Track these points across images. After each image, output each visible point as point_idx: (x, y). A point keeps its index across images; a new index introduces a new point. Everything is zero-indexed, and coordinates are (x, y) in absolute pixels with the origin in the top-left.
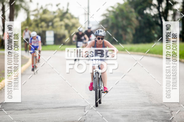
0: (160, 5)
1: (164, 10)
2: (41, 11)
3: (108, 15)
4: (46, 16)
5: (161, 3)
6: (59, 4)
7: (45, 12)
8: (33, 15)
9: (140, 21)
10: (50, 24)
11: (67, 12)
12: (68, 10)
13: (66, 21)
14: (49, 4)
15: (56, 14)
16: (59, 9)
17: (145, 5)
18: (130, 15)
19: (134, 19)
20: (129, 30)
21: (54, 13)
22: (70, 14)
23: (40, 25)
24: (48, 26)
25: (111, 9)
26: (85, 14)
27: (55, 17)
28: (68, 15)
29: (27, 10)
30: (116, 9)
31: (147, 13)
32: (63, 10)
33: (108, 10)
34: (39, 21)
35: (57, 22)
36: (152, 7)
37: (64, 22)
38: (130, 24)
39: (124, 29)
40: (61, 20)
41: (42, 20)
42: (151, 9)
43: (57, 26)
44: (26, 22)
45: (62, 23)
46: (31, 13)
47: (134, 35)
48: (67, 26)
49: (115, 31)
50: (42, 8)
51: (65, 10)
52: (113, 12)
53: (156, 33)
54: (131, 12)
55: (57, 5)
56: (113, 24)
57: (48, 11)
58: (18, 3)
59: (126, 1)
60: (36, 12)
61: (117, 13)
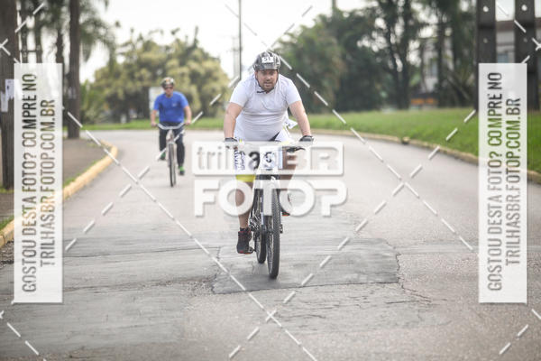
0: (391, 29)
1: (399, 41)
2: (139, 46)
4: (151, 56)
5: (394, 26)
6: (178, 29)
7: (148, 46)
8: (123, 54)
9: (349, 65)
10: (159, 72)
11: (194, 46)
12: (196, 41)
13: (194, 65)
14: (156, 31)
15: (172, 51)
16: (178, 41)
17: (359, 28)
18: (328, 50)
19: (337, 60)
20: (326, 83)
21: (167, 48)
22: (202, 51)
23: (137, 75)
24: (154, 77)
25: (287, 39)
26: (234, 50)
27: (170, 57)
28: (196, 53)
29: (110, 45)
30: (297, 39)
31: (364, 47)
32: (186, 43)
33: (281, 42)
34: (135, 67)
35: (173, 67)
36: (374, 34)
37: (189, 67)
38: (328, 71)
39: (316, 80)
40: (182, 64)
41: (143, 64)
42: (372, 39)
44: (107, 70)
45: (185, 70)
46: (119, 50)
47: (337, 94)
48: (194, 77)
50: (141, 38)
51: (190, 42)
52: (292, 44)
53: (384, 89)
54: (330, 44)
55: (173, 33)
57: (154, 44)
58: (90, 29)
59: (319, 21)
60: (129, 48)
61: (301, 46)
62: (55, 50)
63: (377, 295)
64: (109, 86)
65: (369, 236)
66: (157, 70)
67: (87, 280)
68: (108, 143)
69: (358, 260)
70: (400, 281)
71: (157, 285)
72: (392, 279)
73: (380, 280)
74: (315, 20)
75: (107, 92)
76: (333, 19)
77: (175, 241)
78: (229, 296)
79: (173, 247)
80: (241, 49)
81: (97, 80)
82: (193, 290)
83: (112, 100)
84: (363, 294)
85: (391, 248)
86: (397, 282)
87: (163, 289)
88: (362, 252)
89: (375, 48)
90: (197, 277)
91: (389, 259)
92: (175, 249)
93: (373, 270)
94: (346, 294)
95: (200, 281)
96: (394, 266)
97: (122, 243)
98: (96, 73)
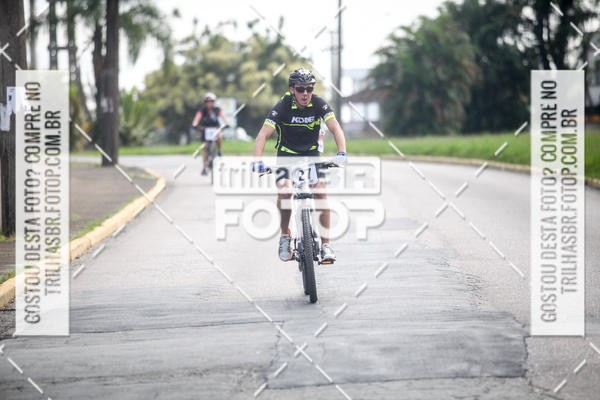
0: (544, 22)
1: (552, 36)
2: (205, 42)
3: (393, 52)
4: (221, 55)
5: (547, 19)
6: (257, 21)
7: (216, 42)
8: (181, 53)
9: (485, 69)
10: (231, 78)
11: (278, 44)
12: (280, 38)
13: (277, 69)
14: (228, 23)
15: (248, 50)
16: (256, 35)
17: (499, 21)
18: (457, 51)
19: (468, 63)
20: (452, 94)
21: (242, 46)
22: (287, 49)
23: (201, 81)
24: (224, 85)
25: (401, 34)
26: (332, 49)
27: (245, 58)
28: (280, 52)
29: (164, 41)
30: (415, 34)
31: (504, 43)
32: (267, 38)
33: (393, 38)
34: (199, 71)
35: (249, 71)
36: (520, 28)
37: (271, 71)
38: (458, 77)
39: (439, 89)
40: (262, 67)
41: (209, 67)
42: (516, 33)
43: (249, 84)
44: (161, 74)
45: (265, 75)
46: (177, 48)
47: (467, 109)
48: (277, 84)
49: (413, 98)
50: (207, 32)
51: (273, 38)
52: (408, 41)
54: (460, 42)
55: (250, 25)
56: (406, 75)
57: (225, 40)
58: (138, 19)
59: (445, 10)
60: (191, 45)
61: (420, 43)
62: (92, 47)
63: (494, 394)
64: (163, 95)
65: (492, 309)
66: (227, 75)
67: (94, 367)
68: (154, 173)
69: (471, 344)
70: (528, 374)
71: (190, 374)
72: (517, 372)
73: (498, 372)
74: (440, 9)
75: (161, 104)
76: (464, 7)
77: (224, 311)
78: (288, 391)
79: (221, 319)
80: (340, 47)
81: (149, 88)
82: (240, 382)
83: (167, 114)
84: (474, 393)
85: (518, 326)
86: (523, 376)
87: (199, 381)
88: (477, 333)
89: (521, 48)
90: (246, 364)
91: (513, 343)
92: (222, 323)
93: (491, 358)
94: (450, 392)
95: (250, 370)
96: (521, 354)
97: (153, 313)
98: (147, 78)
